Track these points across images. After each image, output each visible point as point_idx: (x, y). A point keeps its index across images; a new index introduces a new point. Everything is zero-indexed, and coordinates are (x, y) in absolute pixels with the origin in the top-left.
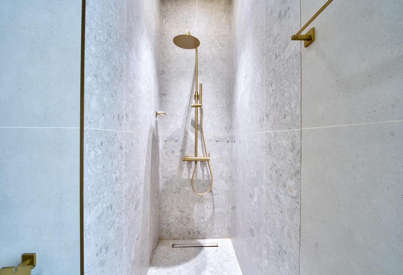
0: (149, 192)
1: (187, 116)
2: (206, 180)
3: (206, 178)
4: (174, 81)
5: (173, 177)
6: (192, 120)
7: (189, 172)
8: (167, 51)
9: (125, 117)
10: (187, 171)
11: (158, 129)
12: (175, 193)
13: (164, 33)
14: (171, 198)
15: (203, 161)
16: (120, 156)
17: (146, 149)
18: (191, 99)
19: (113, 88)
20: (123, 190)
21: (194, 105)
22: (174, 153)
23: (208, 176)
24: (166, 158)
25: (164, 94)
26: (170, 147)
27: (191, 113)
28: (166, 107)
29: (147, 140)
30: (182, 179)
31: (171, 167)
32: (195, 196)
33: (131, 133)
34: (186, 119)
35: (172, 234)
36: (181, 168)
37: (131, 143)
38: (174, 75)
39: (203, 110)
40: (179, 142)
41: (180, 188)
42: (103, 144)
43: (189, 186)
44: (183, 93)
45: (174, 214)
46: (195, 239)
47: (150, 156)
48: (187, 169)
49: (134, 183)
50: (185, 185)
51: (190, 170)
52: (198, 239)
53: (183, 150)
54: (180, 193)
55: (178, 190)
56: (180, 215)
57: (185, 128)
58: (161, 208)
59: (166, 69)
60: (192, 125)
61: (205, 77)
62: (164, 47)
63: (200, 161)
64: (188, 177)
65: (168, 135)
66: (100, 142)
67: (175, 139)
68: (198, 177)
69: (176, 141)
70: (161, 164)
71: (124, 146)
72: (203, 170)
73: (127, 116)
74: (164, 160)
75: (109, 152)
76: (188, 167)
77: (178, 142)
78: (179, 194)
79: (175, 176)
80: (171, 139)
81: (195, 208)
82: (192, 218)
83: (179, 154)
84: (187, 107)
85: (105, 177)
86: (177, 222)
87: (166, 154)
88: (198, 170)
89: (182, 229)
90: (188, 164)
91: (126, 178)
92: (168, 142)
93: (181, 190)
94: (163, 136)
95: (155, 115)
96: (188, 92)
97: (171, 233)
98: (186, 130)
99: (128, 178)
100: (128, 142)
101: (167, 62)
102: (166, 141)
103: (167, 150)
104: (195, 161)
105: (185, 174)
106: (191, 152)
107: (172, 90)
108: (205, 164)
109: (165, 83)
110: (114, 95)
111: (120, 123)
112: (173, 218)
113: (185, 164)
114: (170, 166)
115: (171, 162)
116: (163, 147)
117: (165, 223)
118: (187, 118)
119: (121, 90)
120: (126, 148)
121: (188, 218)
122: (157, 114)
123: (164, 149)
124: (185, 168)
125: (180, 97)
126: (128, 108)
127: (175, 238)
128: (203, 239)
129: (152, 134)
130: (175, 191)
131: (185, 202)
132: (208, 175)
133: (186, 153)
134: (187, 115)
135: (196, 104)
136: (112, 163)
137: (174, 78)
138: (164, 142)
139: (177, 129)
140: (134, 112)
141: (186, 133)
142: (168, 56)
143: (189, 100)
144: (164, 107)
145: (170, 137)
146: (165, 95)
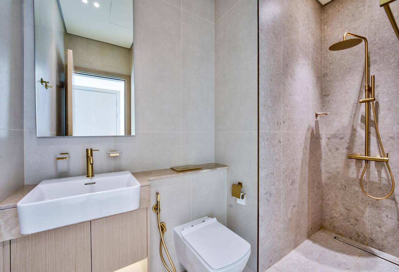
0: (307, 179)
1: (355, 113)
2: (384, 184)
3: (384, 182)
4: (338, 80)
5: (337, 173)
6: (362, 116)
7: (358, 171)
8: (329, 54)
9: (282, 123)
10: (356, 170)
11: (319, 128)
12: (340, 189)
13: (326, 38)
14: (335, 193)
15: (378, 162)
16: (279, 146)
17: (303, 144)
18: (361, 93)
19: (274, 108)
20: (281, 167)
21: (363, 101)
22: (338, 150)
23: (389, 181)
24: (329, 154)
25: (326, 95)
26: (334, 145)
27: (361, 109)
28: (329, 107)
29: (304, 137)
30: (349, 177)
31: (336, 164)
32: (367, 199)
33: (287, 133)
34: (353, 116)
35: (336, 228)
36: (348, 166)
37: (287, 139)
38: (338, 74)
39: (379, 103)
40: (345, 140)
41: (347, 186)
42: (269, 139)
43: (358, 186)
44: (349, 90)
45: (339, 210)
46: (367, 245)
47: (308, 150)
48: (356, 168)
49: (290, 166)
50: (352, 184)
51: (360, 170)
52: (372, 247)
53: (349, 147)
54: (347, 190)
55: (344, 187)
56: (346, 213)
57: (353, 126)
58: (323, 200)
59: (328, 71)
60: (362, 121)
61: (381, 65)
62: (326, 52)
63: (375, 161)
64: (357, 176)
65: (332, 133)
66: (267, 138)
67: (340, 136)
68: (371, 178)
69: (342, 139)
70: (324, 159)
71: (281, 141)
72: (379, 172)
73: (284, 122)
74: (327, 156)
75: (272, 144)
76: (356, 166)
77: (343, 139)
78: (345, 191)
79: (340, 172)
80: (335, 136)
81: (367, 211)
82: (362, 220)
83: (345, 151)
84: (354, 103)
85: (269, 156)
86: (342, 218)
87: (330, 150)
88: (371, 170)
89: (348, 227)
90: (356, 163)
91: (284, 161)
92: (331, 139)
93: (347, 187)
94: (325, 134)
95: (315, 115)
96: (357, 87)
97: (335, 226)
98: (354, 127)
99: (285, 161)
100: (285, 138)
101: (330, 64)
102: (329, 139)
103: (331, 147)
104: (366, 160)
105: (353, 173)
106: (361, 150)
107: (336, 90)
108: (383, 165)
109: (328, 84)
110: (274, 112)
111: (279, 127)
112: (337, 213)
113: (353, 163)
114: (334, 162)
115: (335, 158)
116: (326, 144)
117: (328, 214)
118: (355, 115)
119: (279, 108)
120: (283, 142)
121: (356, 219)
122: (317, 115)
123: (327, 145)
124: (353, 166)
125: (346, 94)
126: (285, 117)
127: (339, 233)
128: (379, 250)
129: (310, 132)
130: (340, 187)
131: (352, 201)
132: (389, 179)
133: (354, 151)
134: (356, 111)
135: (366, 98)
136: (274, 150)
137: (338, 77)
138: (327, 139)
139: (343, 127)
140: (290, 119)
141: (354, 130)
142: (330, 58)
143: (358, 95)
144: (327, 106)
145: (334, 134)
146: (328, 95)
